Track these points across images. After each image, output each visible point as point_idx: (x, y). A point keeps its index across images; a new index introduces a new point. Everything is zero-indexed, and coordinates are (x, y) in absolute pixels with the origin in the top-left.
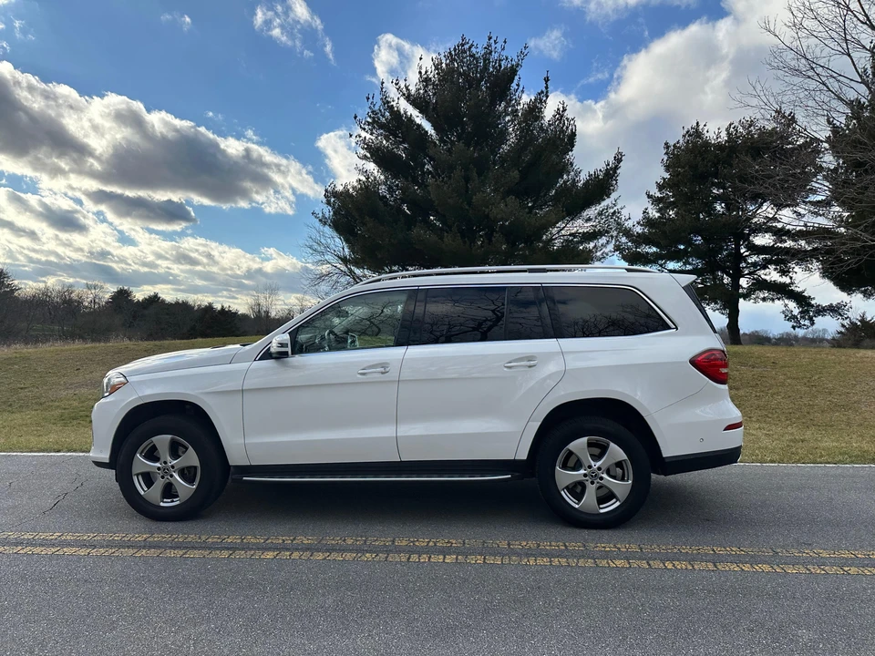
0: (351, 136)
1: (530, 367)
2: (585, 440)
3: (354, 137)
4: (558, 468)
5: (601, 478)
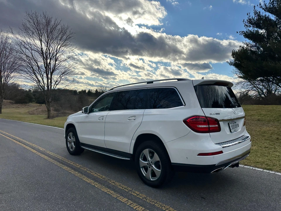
0: (237, 32)
1: (134, 120)
2: (148, 150)
3: (238, 32)
4: (140, 159)
5: (152, 166)
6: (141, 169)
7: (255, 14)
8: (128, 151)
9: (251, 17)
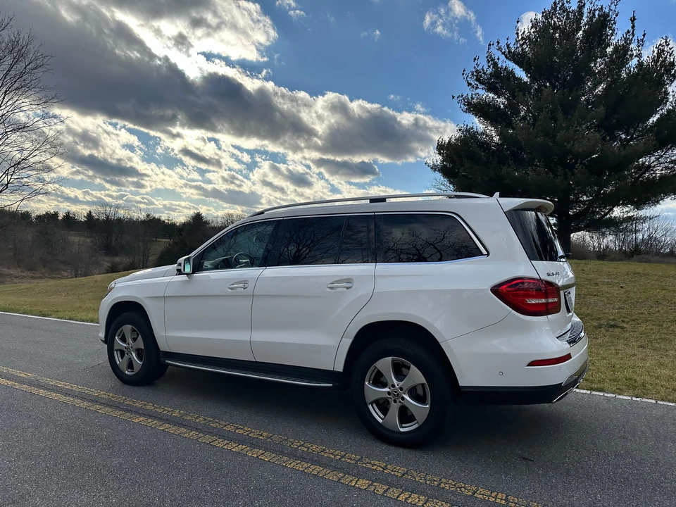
1: (348, 288)
2: (389, 359)
4: (367, 383)
5: (403, 398)
6: (370, 407)
7: (489, 62)
8: (328, 366)
9: (480, 68)
